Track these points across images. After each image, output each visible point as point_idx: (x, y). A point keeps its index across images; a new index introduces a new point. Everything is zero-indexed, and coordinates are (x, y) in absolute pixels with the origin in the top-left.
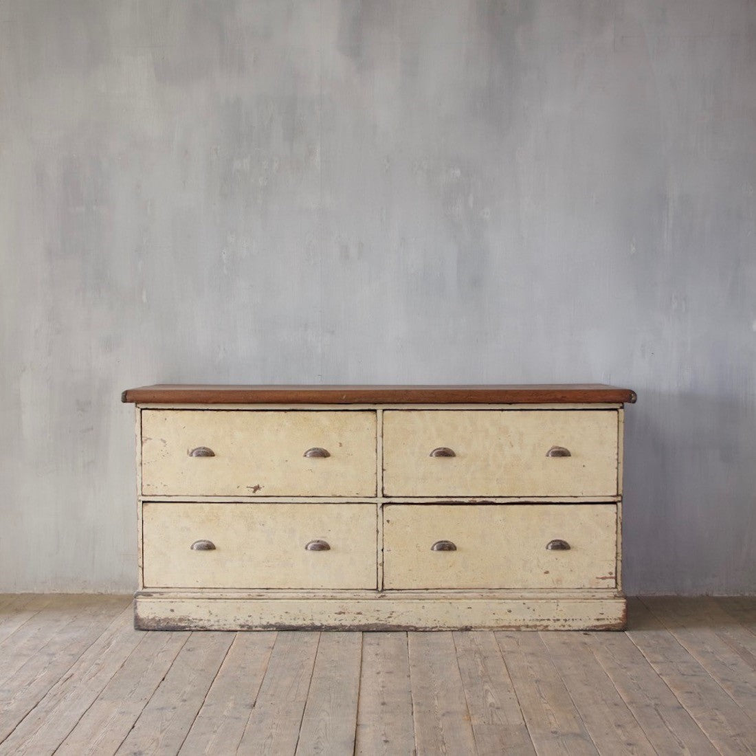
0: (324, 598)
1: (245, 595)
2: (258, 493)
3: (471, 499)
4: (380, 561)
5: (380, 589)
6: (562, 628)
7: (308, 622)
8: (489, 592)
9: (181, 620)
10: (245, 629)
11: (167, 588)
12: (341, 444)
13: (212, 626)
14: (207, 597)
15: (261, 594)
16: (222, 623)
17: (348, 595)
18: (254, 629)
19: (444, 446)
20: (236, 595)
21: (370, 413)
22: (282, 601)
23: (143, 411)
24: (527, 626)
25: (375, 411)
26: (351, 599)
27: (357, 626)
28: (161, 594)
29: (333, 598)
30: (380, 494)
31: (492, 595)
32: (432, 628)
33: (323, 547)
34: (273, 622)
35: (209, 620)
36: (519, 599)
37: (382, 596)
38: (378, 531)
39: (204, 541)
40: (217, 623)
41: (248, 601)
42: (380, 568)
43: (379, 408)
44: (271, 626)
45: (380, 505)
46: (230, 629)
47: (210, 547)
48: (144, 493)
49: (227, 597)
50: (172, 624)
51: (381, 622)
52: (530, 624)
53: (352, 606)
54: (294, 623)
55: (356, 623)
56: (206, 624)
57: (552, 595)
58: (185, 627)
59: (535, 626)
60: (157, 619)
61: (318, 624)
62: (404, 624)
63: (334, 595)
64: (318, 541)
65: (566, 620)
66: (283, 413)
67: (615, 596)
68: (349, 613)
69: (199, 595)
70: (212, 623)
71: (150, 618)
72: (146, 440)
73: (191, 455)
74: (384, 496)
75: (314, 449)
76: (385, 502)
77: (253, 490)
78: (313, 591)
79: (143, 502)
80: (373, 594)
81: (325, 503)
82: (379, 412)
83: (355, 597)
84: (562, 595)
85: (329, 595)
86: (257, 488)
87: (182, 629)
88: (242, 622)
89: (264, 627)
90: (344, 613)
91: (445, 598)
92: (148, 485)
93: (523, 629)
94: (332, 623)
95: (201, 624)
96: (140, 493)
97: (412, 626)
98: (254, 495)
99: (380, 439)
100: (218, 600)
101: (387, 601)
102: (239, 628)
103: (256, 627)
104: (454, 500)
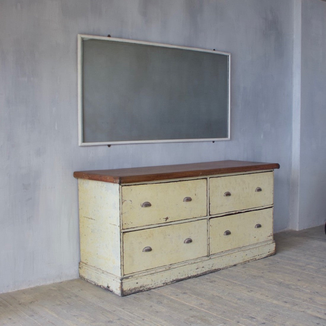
0: (192, 264)
1: (164, 269)
2: (168, 221)
3: (235, 212)
4: (208, 243)
5: (208, 255)
6: (260, 258)
7: (186, 276)
8: (240, 249)
9: (141, 287)
10: (165, 285)
11: (133, 273)
12: (195, 194)
13: (153, 286)
14: (150, 273)
15: (170, 267)
16: (156, 284)
17: (199, 261)
18: (168, 284)
19: (227, 191)
20: (161, 270)
21: (204, 179)
22: (177, 268)
23: (123, 187)
24: (251, 260)
25: (206, 179)
26: (200, 262)
27: (202, 273)
28: (132, 276)
29: (195, 263)
30: (208, 214)
31: (241, 250)
32: (225, 267)
33: (190, 241)
34: (174, 279)
35: (152, 284)
36: (249, 250)
37: (210, 258)
38: (207, 231)
39: (147, 247)
40: (155, 285)
41: (165, 271)
42: (208, 246)
43: (208, 177)
44: (174, 281)
45: (208, 219)
46: (159, 286)
47: (150, 250)
48: (123, 228)
49: (157, 272)
50: (137, 290)
51: (210, 269)
52: (252, 259)
53: (201, 265)
54: (182, 278)
55: (202, 272)
56: (150, 286)
57: (257, 246)
58: (142, 290)
59: (253, 259)
60: (131, 289)
61: (190, 276)
62: (217, 268)
63: (195, 261)
64: (188, 239)
65: (261, 255)
66: (176, 183)
67: (273, 242)
68: (200, 268)
69: (146, 273)
70: (153, 285)
71: (129, 289)
72: (124, 201)
73: (142, 207)
74: (210, 215)
75: (187, 197)
76: (210, 218)
77: (165, 220)
78: (187, 261)
79: (123, 233)
80: (207, 258)
81: (190, 221)
82: (208, 179)
83: (202, 261)
84: (260, 245)
85: (193, 262)
86: (167, 219)
87: (141, 291)
88: (164, 282)
89: (171, 282)
90: (198, 268)
91: (229, 254)
92: (125, 224)
93: (250, 261)
94: (195, 274)
95: (148, 287)
96: (121, 228)
97: (219, 269)
98: (165, 222)
99: (208, 190)
100: (154, 274)
101: (211, 260)
102: (162, 285)
103: (169, 283)
104: (230, 213)
